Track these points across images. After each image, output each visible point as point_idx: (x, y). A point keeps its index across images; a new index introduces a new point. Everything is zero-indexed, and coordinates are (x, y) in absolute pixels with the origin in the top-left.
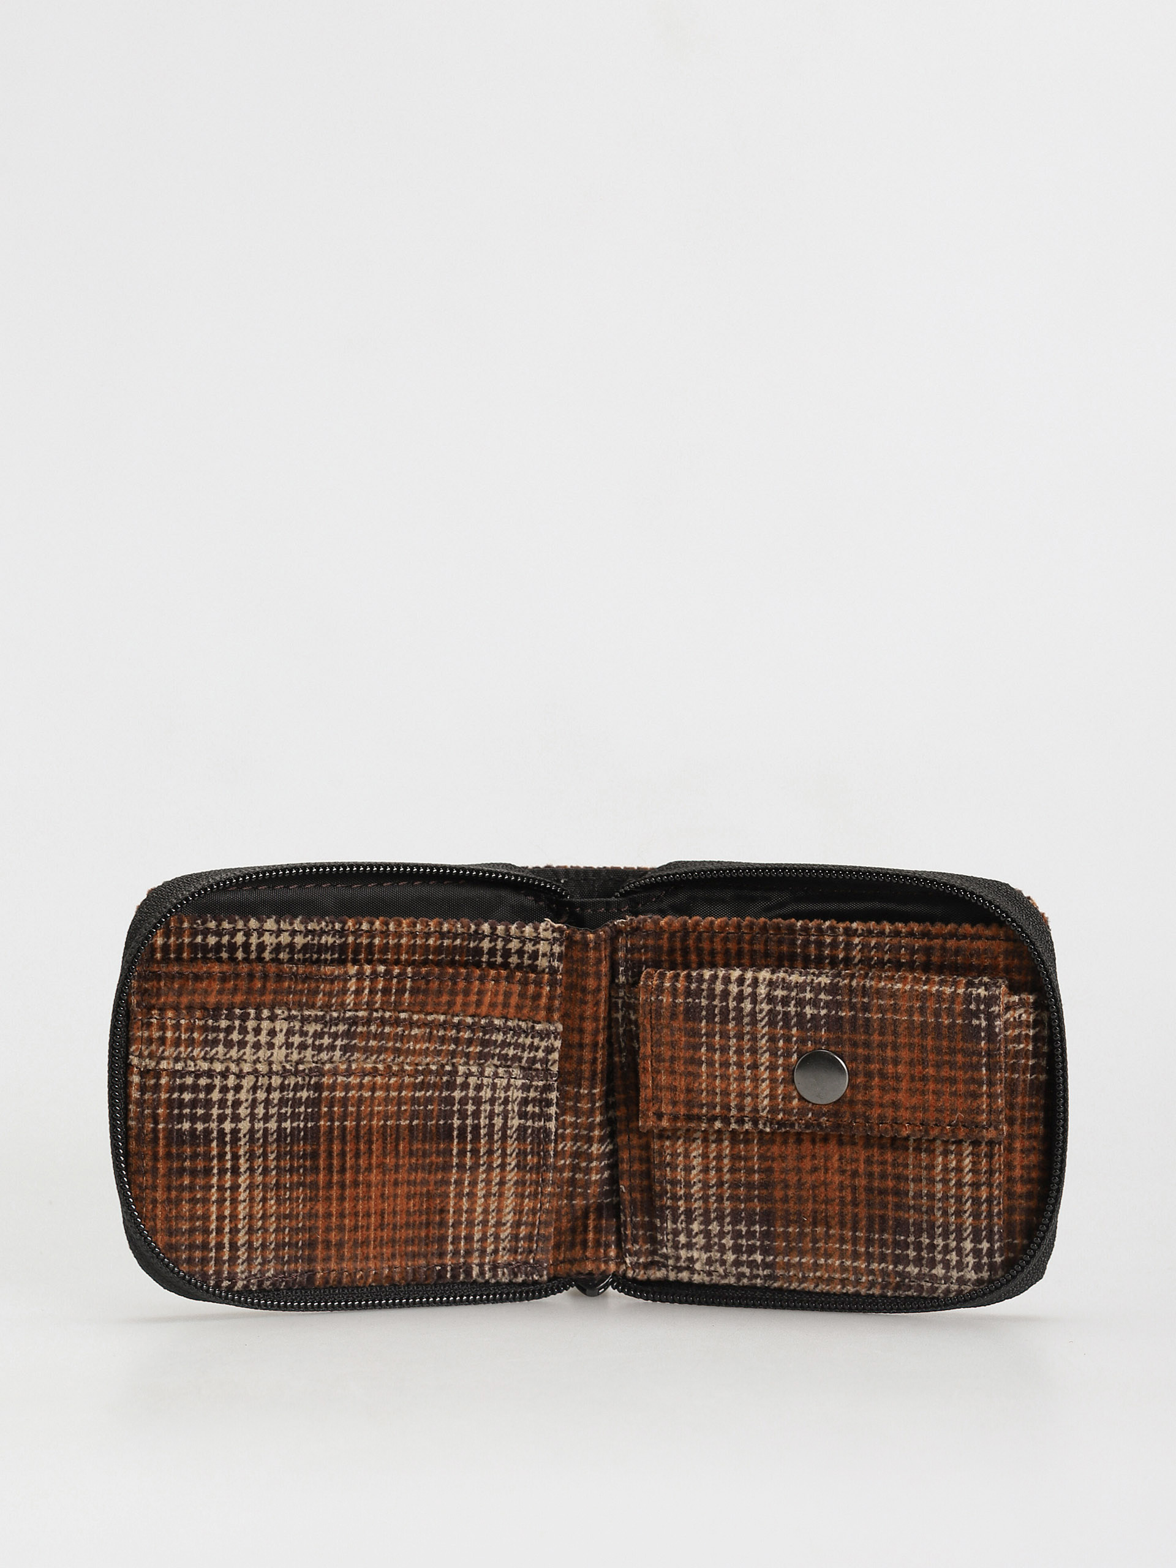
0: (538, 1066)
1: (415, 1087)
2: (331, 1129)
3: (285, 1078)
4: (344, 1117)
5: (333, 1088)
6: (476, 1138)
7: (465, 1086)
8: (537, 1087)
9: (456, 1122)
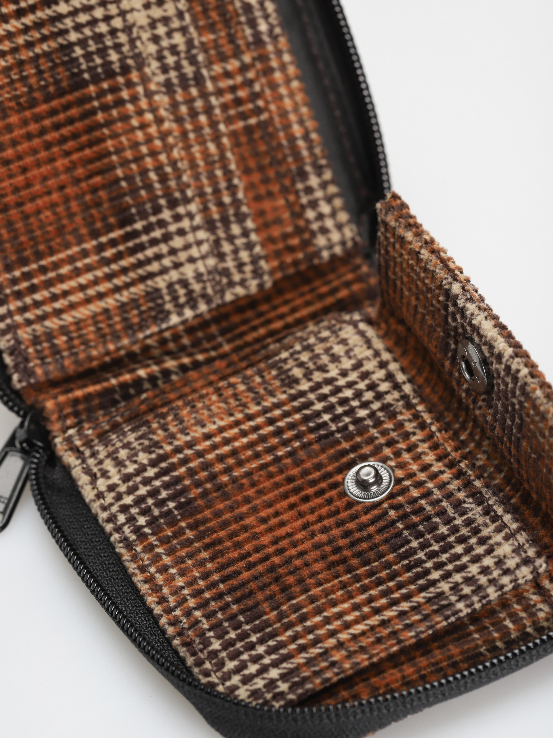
0: (225, 280)
1: (159, 169)
2: (90, 99)
3: (123, 31)
4: (105, 108)
5: (130, 84)
6: (132, 251)
7: (177, 218)
8: (204, 288)
9: (139, 226)
